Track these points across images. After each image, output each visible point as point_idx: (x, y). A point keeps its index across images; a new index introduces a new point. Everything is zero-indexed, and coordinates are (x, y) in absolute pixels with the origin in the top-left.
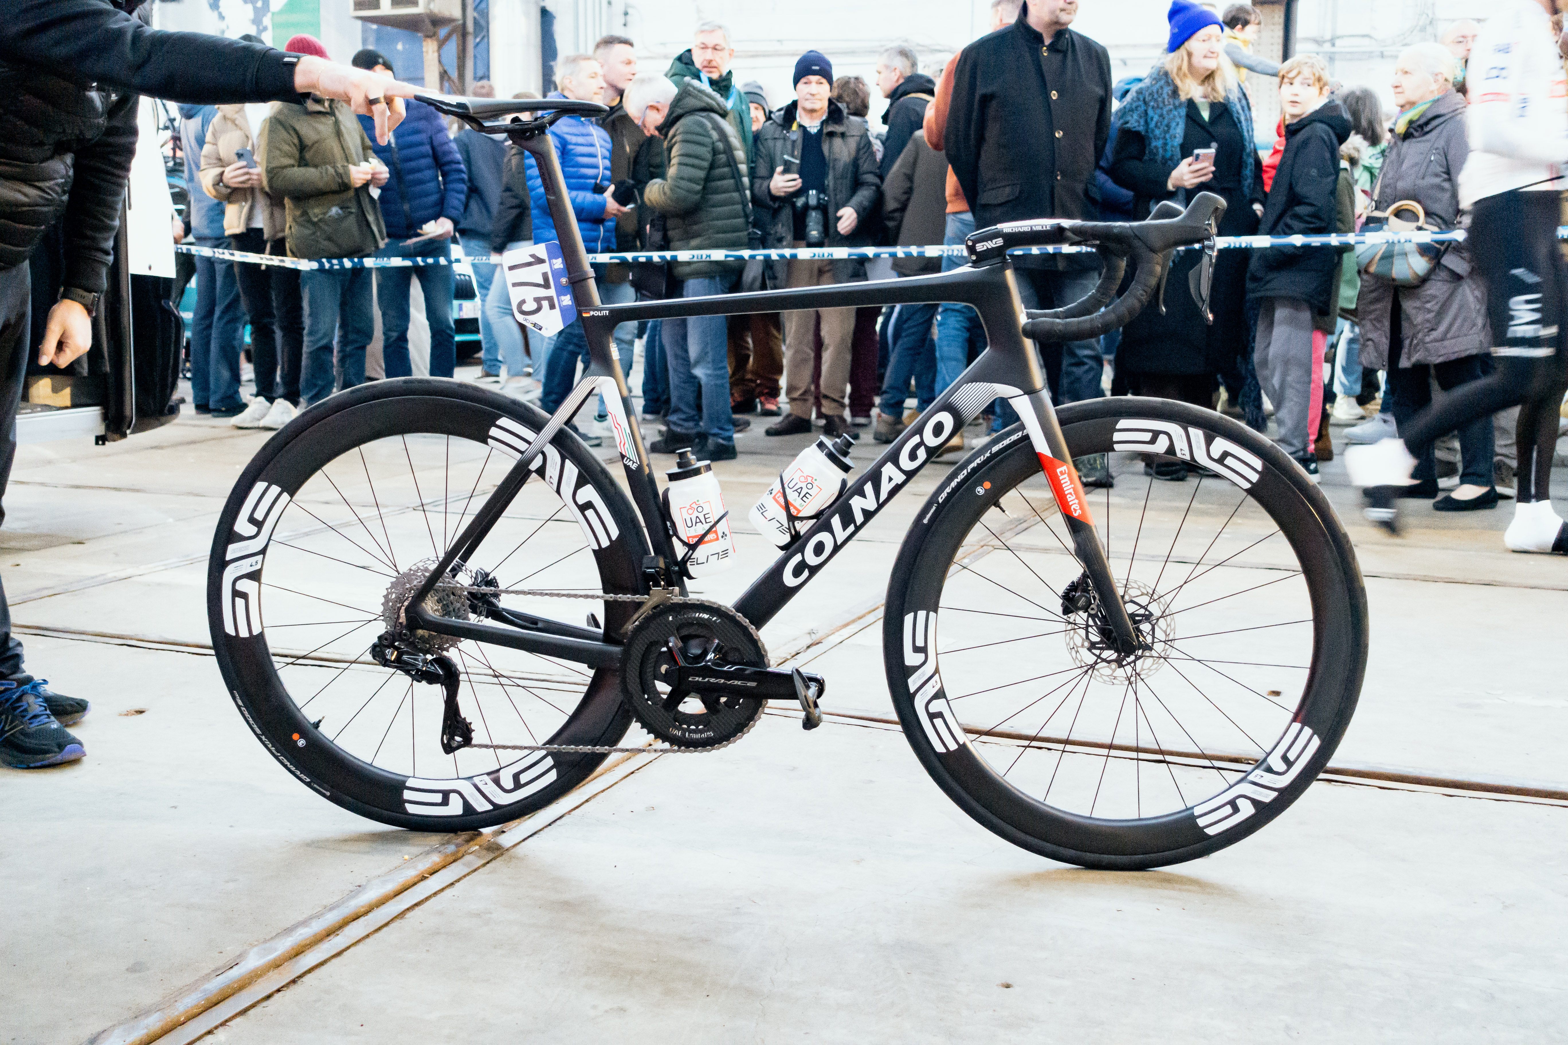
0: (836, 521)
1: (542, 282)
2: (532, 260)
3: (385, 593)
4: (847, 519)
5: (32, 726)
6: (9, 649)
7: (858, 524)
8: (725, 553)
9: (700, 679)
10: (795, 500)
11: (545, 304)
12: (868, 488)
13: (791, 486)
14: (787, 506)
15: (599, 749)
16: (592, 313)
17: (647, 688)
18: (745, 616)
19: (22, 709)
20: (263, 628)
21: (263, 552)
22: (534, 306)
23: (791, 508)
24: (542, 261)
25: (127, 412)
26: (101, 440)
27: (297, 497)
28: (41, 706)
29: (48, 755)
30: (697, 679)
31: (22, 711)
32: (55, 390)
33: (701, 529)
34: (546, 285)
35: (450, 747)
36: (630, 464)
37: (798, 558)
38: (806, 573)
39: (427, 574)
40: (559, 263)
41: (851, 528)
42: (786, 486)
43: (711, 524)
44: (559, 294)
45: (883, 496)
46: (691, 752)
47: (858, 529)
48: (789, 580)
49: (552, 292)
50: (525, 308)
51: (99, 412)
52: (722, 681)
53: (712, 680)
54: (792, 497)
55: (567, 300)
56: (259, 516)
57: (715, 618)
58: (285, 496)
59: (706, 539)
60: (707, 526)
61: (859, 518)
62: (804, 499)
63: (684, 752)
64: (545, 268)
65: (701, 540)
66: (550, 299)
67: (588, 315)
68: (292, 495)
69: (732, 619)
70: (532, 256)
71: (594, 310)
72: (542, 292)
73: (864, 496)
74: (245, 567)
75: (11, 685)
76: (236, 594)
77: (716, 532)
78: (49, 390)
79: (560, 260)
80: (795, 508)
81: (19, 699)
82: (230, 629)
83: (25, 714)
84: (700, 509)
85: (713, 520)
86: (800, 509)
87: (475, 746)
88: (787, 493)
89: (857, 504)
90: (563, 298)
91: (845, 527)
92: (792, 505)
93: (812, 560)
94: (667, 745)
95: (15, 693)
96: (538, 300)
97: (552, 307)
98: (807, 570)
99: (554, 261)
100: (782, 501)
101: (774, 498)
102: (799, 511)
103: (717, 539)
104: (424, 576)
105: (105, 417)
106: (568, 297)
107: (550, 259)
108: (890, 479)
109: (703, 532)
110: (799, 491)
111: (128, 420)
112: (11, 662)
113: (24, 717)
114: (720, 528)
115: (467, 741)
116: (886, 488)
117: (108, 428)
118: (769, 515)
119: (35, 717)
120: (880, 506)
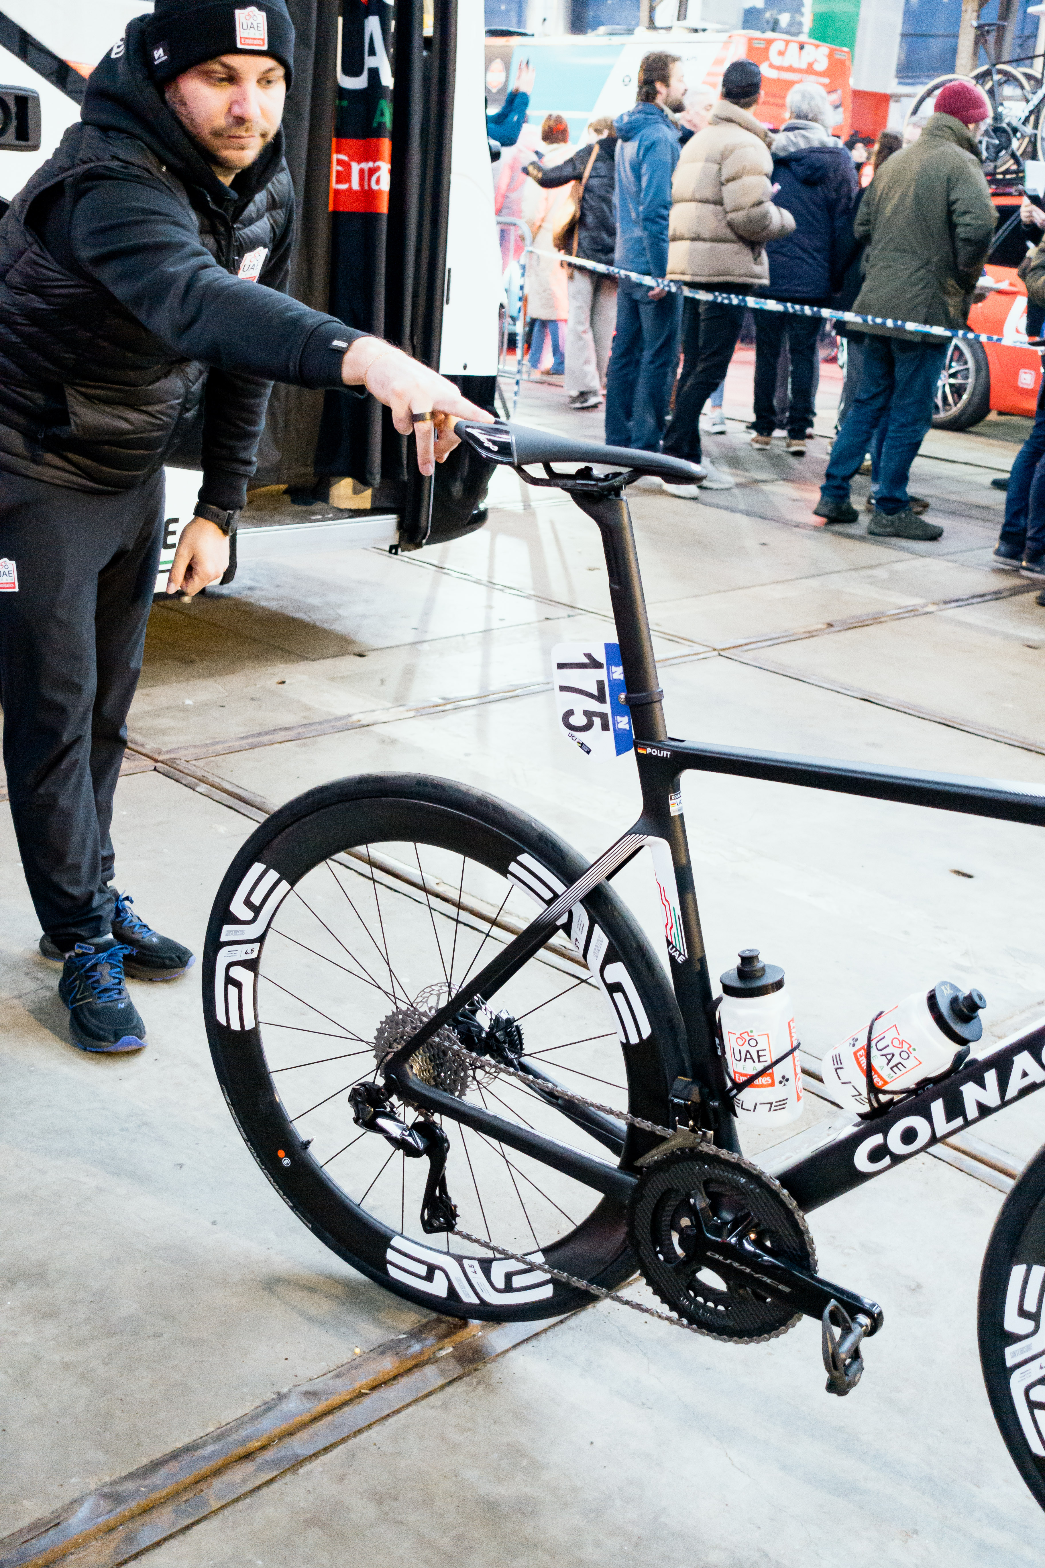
0: (938, 1108)
1: (596, 693)
2: (586, 661)
3: (379, 1026)
4: (955, 1109)
5: (99, 1001)
6: (93, 910)
7: (970, 1117)
8: (782, 1104)
9: (721, 1258)
10: (882, 1068)
11: (597, 721)
12: (991, 1077)
13: (880, 1046)
14: (869, 1071)
15: (594, 1289)
16: (649, 750)
17: (660, 1239)
18: (793, 1194)
19: (96, 978)
20: (257, 1022)
21: (261, 939)
22: (582, 721)
23: (875, 1076)
24: (598, 665)
25: (423, 523)
26: (393, 549)
27: (298, 886)
28: (115, 978)
29: (103, 1044)
30: (717, 1256)
31: (94, 982)
32: (356, 492)
33: (751, 1068)
34: (601, 698)
35: (431, 1225)
36: (676, 954)
37: (876, 1140)
38: (887, 1161)
39: (425, 1019)
40: (618, 673)
41: (959, 1121)
42: (873, 1043)
43: (766, 1064)
44: (615, 713)
45: (1011, 1092)
46: (702, 1334)
47: (967, 1123)
48: (861, 1160)
49: (606, 708)
50: (573, 721)
51: (395, 521)
52: (748, 1270)
53: (736, 1265)
54: (878, 1062)
55: (624, 723)
56: (256, 900)
57: (752, 1187)
58: (284, 885)
59: (756, 1082)
60: (760, 1067)
61: (972, 1112)
62: (895, 1069)
63: (695, 1331)
64: (601, 674)
65: (750, 1081)
66: (603, 716)
67: (644, 752)
68: (293, 883)
69: (775, 1195)
70: (588, 656)
71: (652, 747)
72: (594, 706)
73: (982, 1084)
74: (241, 953)
75: (89, 949)
76: (230, 981)
77: (772, 1076)
78: (350, 491)
79: (620, 669)
80: (880, 1076)
81: (94, 967)
82: (221, 1018)
83: (96, 985)
84: (753, 1043)
85: (768, 1060)
86: (888, 1080)
87: (459, 1233)
88: (872, 1054)
89: (970, 1092)
90: (619, 719)
91: (950, 1118)
92: (876, 1073)
93: (895, 1144)
94: (674, 1315)
95: (90, 960)
96: (589, 714)
97: (605, 727)
98: (888, 1157)
99: (614, 669)
100: (863, 1061)
101: (855, 1054)
102: (886, 1083)
103: (772, 1084)
104: (421, 1022)
105: (400, 526)
106: (625, 719)
107: (609, 664)
108: (1025, 1074)
109: (754, 1073)
110: (889, 1058)
111: (423, 530)
112: (94, 924)
113: (95, 989)
114: (778, 1071)
115: (449, 1227)
116: (1015, 1084)
117: (401, 538)
118: (844, 1074)
119: (106, 990)
120: (1004, 1104)
